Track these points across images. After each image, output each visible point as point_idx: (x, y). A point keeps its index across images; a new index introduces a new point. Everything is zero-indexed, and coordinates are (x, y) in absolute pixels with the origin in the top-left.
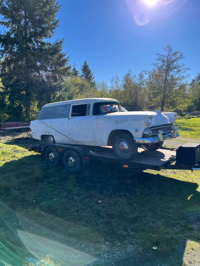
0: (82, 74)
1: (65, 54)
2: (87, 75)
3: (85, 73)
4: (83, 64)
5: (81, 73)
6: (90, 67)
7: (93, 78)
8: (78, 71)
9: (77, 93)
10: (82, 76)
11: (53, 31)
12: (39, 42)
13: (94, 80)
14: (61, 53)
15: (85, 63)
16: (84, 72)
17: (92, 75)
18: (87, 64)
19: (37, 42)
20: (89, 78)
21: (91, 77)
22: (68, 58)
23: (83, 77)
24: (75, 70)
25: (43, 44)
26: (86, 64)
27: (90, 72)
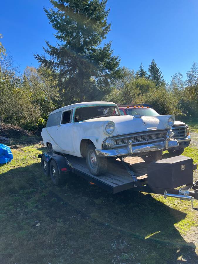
0: (150, 74)
1: (117, 57)
2: (155, 74)
3: (153, 73)
4: (150, 64)
5: (148, 73)
6: (158, 66)
7: (162, 77)
8: (145, 72)
9: (138, 95)
10: (150, 76)
11: (104, 36)
12: (90, 49)
13: (162, 79)
14: (112, 56)
15: (153, 62)
16: (151, 73)
17: (161, 74)
18: (155, 63)
19: (88, 50)
20: (157, 77)
21: (159, 77)
22: (119, 60)
23: (151, 78)
24: (142, 71)
25: (94, 50)
26: (153, 64)
27: (158, 71)
